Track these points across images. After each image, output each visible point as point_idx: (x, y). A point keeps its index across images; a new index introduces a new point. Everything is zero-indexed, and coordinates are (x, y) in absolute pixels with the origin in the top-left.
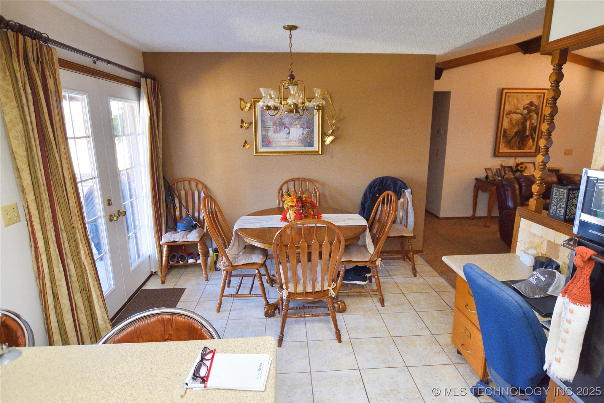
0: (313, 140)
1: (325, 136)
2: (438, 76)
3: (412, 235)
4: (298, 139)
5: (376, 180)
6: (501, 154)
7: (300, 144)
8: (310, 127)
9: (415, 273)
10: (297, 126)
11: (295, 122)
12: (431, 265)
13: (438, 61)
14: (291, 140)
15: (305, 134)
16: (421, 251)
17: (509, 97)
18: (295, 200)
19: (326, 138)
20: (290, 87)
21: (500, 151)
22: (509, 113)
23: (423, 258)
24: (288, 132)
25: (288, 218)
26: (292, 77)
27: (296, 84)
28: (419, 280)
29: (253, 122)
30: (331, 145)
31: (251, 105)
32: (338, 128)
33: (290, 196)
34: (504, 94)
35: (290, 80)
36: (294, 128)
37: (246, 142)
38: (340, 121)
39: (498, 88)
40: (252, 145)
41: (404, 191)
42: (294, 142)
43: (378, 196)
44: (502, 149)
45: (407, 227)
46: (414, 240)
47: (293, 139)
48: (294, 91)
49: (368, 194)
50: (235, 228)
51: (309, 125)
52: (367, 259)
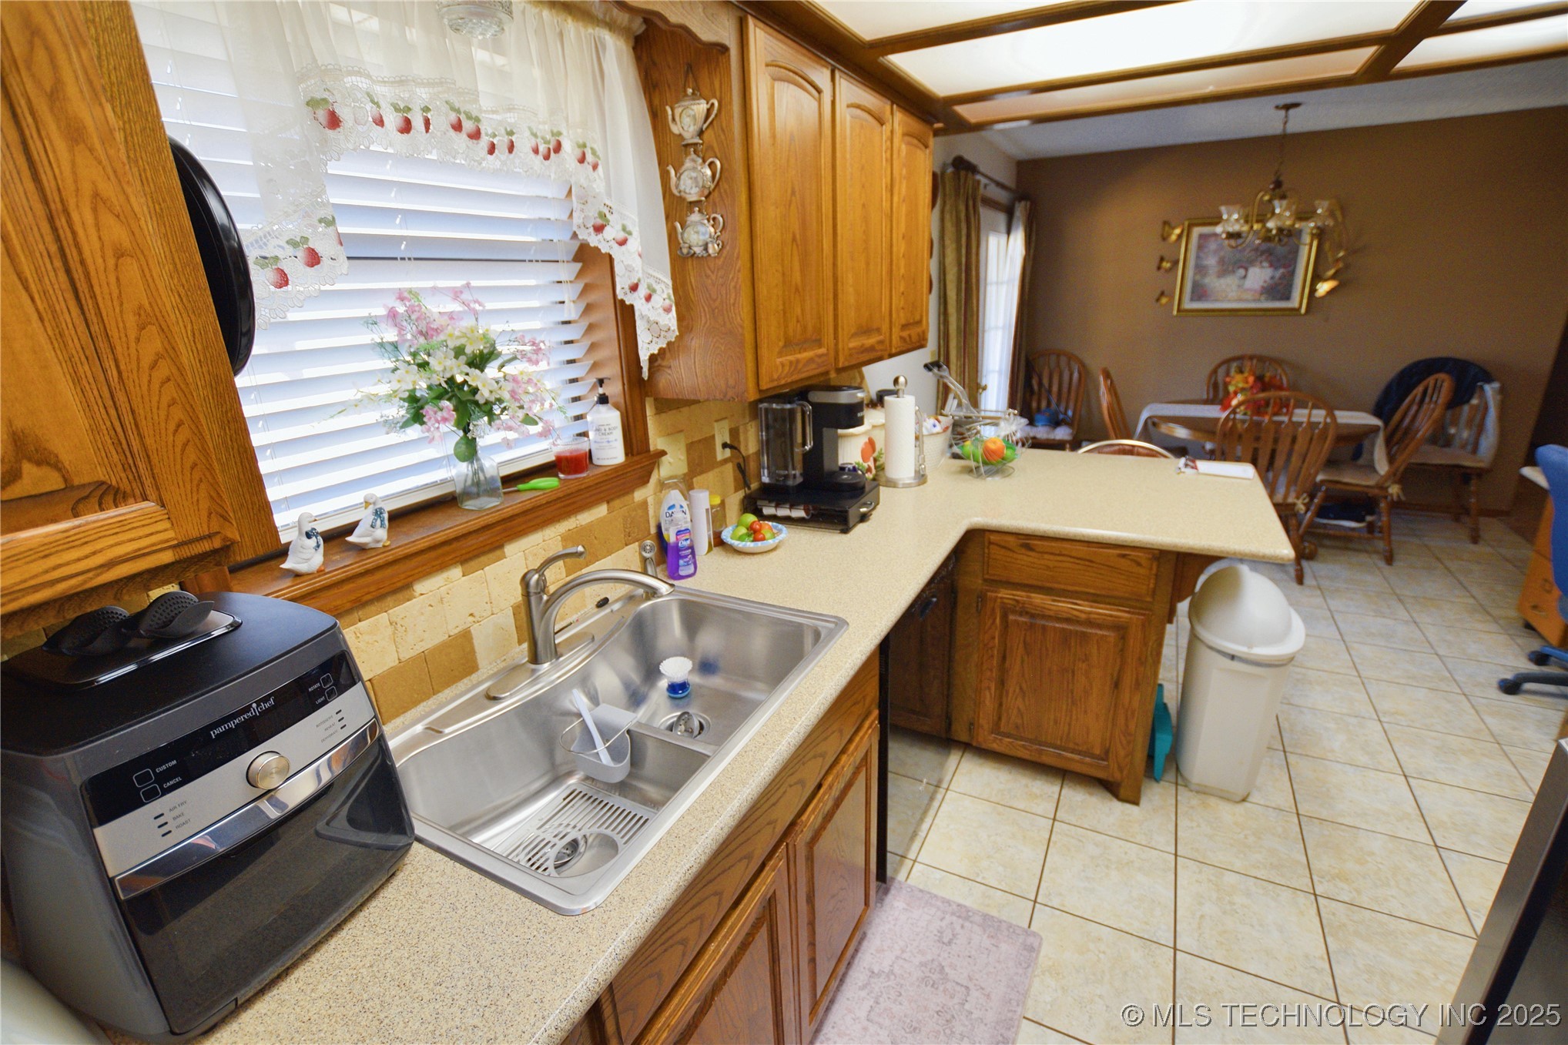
0: (1292, 286)
1: (1318, 281)
3: (1484, 465)
8: (1290, 266)
18: (1251, 379)
19: (1320, 285)
20: (1276, 203)
26: (1278, 184)
27: (1283, 197)
28: (1480, 549)
29: (1182, 260)
30: (1325, 300)
31: (1183, 230)
32: (1346, 268)
33: (1243, 373)
35: (1274, 189)
37: (1162, 294)
38: (1354, 253)
41: (1481, 385)
45: (1475, 454)
46: (1489, 477)
50: (1144, 416)
51: (1287, 262)
52: (1371, 483)
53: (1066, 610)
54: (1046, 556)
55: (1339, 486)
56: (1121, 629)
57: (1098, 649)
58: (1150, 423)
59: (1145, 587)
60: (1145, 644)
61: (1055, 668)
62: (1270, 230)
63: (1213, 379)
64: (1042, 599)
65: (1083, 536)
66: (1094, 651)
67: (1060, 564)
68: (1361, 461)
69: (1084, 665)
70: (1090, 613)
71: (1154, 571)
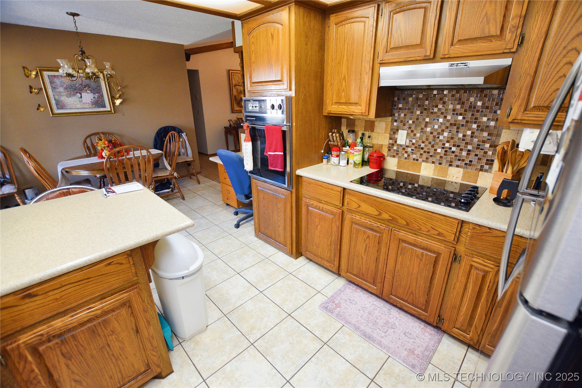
0: (104, 102)
1: (114, 99)
2: (188, 59)
3: (192, 159)
4: (91, 102)
5: (161, 129)
6: (235, 111)
7: (93, 106)
8: (100, 93)
9: (199, 183)
10: (88, 91)
11: (85, 89)
12: (207, 178)
13: (185, 48)
14: (85, 103)
15: (96, 98)
16: (200, 172)
17: (233, 75)
18: (106, 143)
19: (116, 101)
21: (235, 109)
22: (235, 85)
23: (202, 175)
24: (80, 96)
25: (104, 156)
26: (83, 53)
27: (88, 58)
28: (201, 185)
29: (43, 88)
30: (121, 106)
31: (37, 73)
32: (123, 93)
33: (101, 140)
34: (230, 73)
36: (85, 93)
37: (39, 105)
38: (124, 88)
39: (226, 69)
40: (46, 108)
41: (181, 134)
42: (88, 104)
43: (164, 139)
44: (236, 108)
45: (188, 156)
46: (194, 162)
47: (86, 102)
48: (90, 63)
49: (157, 139)
50: (60, 169)
51: (97, 90)
52: (168, 174)
53: (84, 316)
54: (50, 293)
55: (159, 178)
56: (127, 304)
57: (118, 322)
58: (64, 172)
59: (131, 274)
60: (144, 301)
61: (94, 352)
62: (89, 74)
63: (86, 145)
64: (62, 321)
65: (75, 266)
66: (116, 324)
67: (63, 293)
68: (160, 167)
69: (113, 337)
70: (102, 307)
71: (132, 262)
